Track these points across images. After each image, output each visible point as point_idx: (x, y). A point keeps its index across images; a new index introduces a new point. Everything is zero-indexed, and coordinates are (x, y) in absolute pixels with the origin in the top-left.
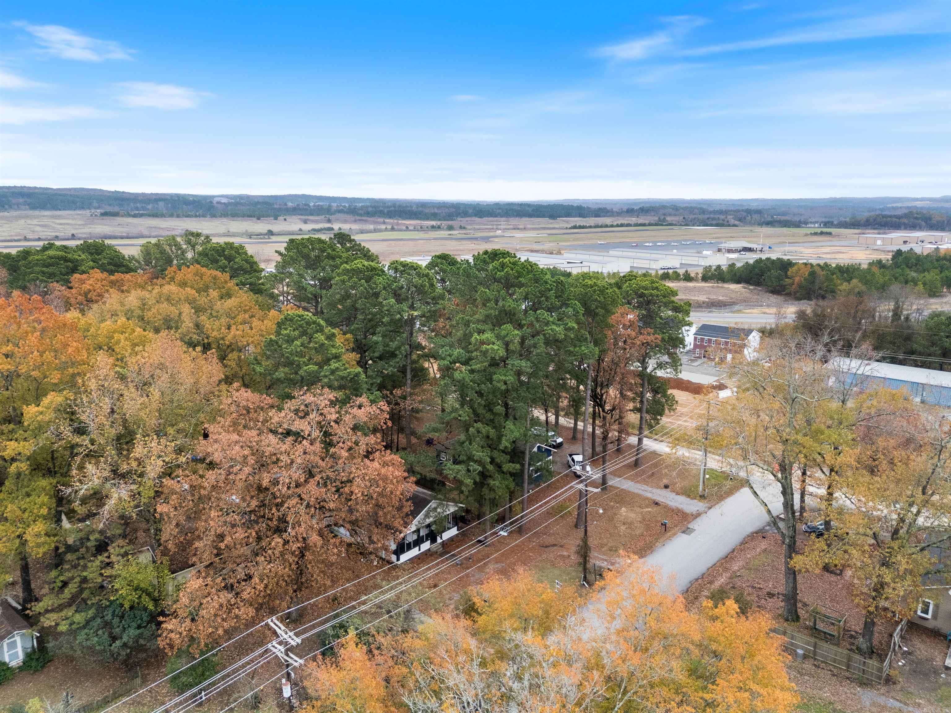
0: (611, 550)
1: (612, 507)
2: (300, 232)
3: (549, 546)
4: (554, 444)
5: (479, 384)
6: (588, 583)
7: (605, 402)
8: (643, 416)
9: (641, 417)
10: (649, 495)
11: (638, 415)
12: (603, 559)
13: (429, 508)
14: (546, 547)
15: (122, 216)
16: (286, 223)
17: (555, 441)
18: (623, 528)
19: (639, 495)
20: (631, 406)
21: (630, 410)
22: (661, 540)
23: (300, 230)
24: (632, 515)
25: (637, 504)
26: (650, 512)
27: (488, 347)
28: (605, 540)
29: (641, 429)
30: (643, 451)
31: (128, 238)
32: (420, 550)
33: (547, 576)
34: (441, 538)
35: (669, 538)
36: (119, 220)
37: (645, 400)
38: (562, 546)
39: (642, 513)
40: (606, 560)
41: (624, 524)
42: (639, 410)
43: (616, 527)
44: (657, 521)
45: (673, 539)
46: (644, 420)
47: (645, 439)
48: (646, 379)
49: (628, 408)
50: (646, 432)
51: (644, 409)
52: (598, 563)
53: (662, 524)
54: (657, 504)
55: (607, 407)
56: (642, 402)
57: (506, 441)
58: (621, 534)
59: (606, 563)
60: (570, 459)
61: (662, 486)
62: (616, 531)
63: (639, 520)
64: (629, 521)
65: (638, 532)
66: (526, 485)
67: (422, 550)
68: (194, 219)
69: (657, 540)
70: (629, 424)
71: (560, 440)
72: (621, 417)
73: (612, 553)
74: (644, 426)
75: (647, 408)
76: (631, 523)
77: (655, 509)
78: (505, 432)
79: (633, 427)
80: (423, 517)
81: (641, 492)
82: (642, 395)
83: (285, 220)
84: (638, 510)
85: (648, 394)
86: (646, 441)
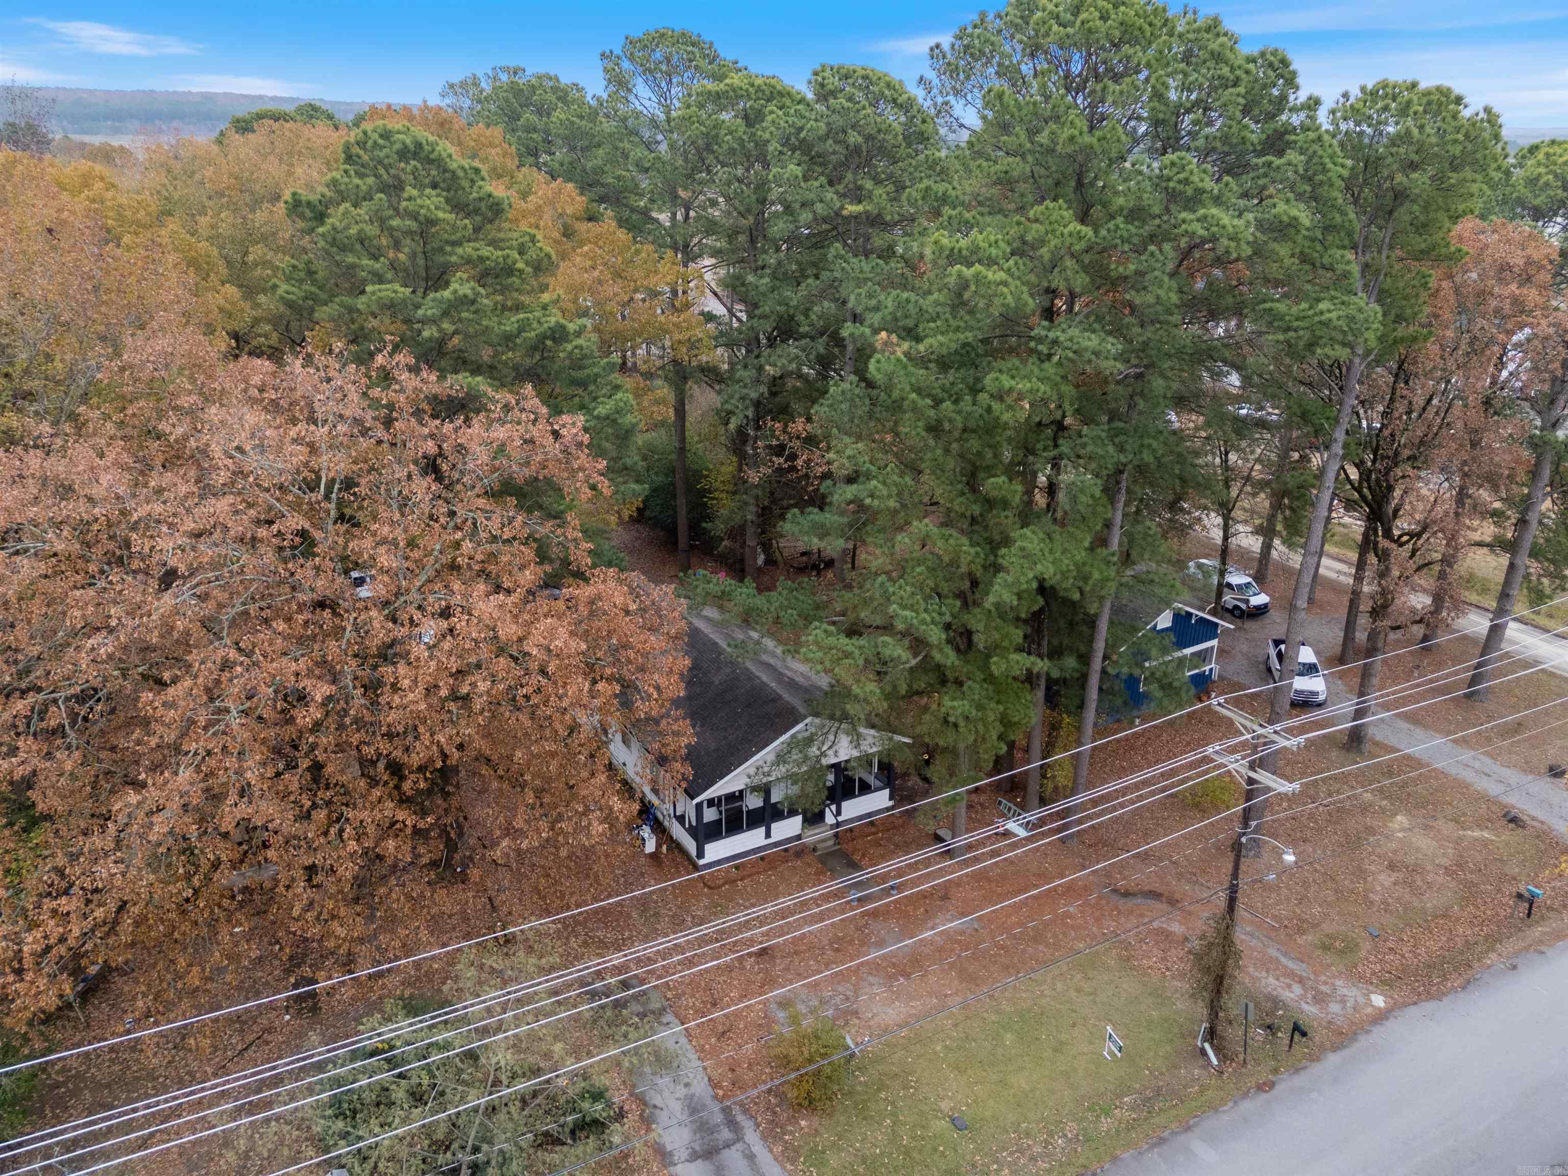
0: (1325, 948)
1: (1365, 809)
3: (1134, 895)
4: (1244, 606)
5: (937, 403)
6: (1217, 1050)
7: (1396, 512)
8: (1518, 562)
9: (1512, 566)
10: (1492, 788)
11: (1504, 560)
12: (1291, 974)
13: (793, 736)
14: (1126, 894)
17: (1247, 602)
18: (1386, 879)
19: (1462, 786)
20: (1487, 531)
21: (1480, 544)
22: (1509, 947)
24: (1424, 843)
25: (1449, 810)
26: (1485, 843)
27: (968, 272)
28: (1316, 910)
29: (1504, 595)
30: (1501, 658)
32: (768, 835)
33: (1094, 994)
34: (839, 813)
35: (1538, 948)
37: (1533, 518)
38: (1173, 902)
39: (1458, 841)
40: (1301, 981)
41: (1392, 867)
42: (1510, 546)
43: (1361, 873)
44: (1504, 878)
45: (1549, 952)
46: (1521, 572)
47: (1512, 625)
48: (1549, 457)
49: (1476, 536)
50: (1521, 608)
51: (1527, 545)
52: (1271, 984)
53: (1520, 896)
54: (1514, 820)
55: (1402, 525)
56: (1522, 523)
57: (1007, 585)
58: (1376, 898)
59: (1297, 989)
60: (1273, 653)
61: (1543, 768)
62: (1360, 887)
63: (1445, 862)
64: (1410, 860)
65: (1432, 902)
66: (1090, 715)
67: (776, 837)
69: (1492, 941)
70: (1470, 580)
71: (1261, 599)
72: (1448, 561)
73: (1328, 958)
74: (1514, 592)
75: (1535, 544)
76: (1415, 869)
77: (1509, 836)
78: (1008, 556)
79: (1485, 590)
80: (771, 758)
81: (1468, 775)
82: (1526, 505)
84: (1446, 828)
85: (1548, 504)
86: (1513, 631)
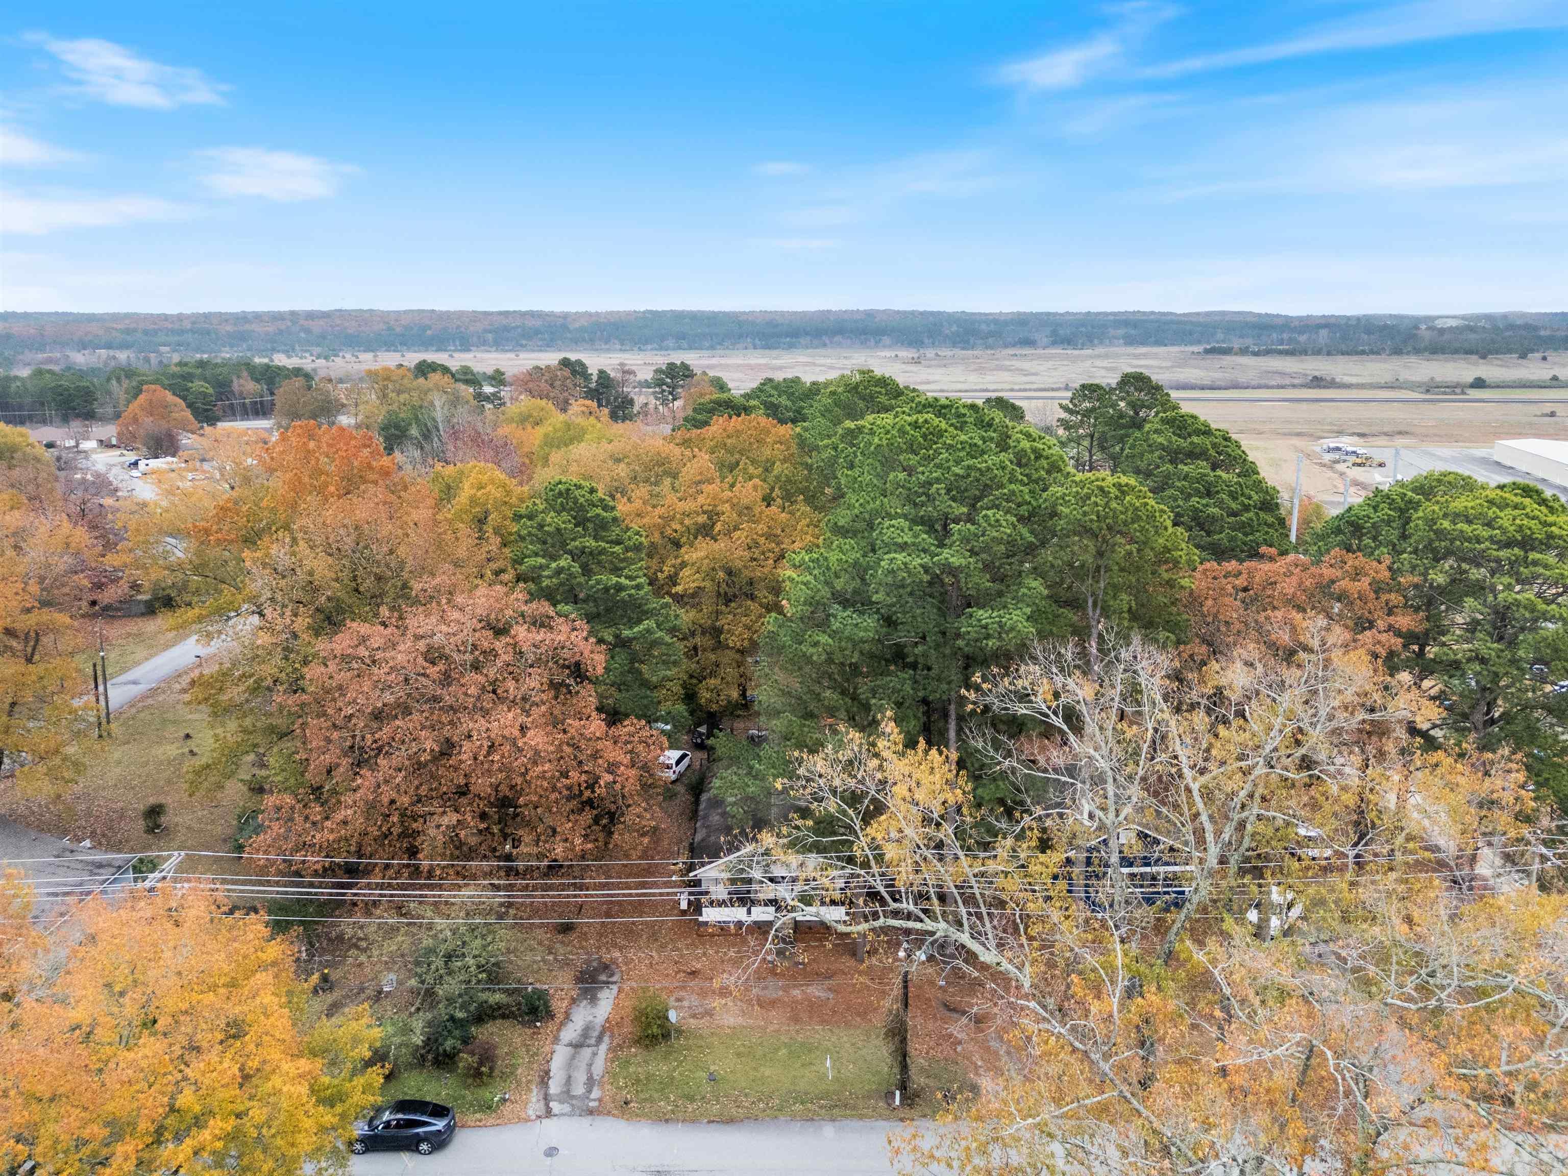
2: (1554, 383)
15: (1236, 354)
16: (1543, 364)
23: (1555, 378)
31: (1212, 388)
32: (749, 914)
36: (1228, 360)
67: (754, 917)
68: (1355, 358)
80: (735, 862)
83: (1544, 358)
